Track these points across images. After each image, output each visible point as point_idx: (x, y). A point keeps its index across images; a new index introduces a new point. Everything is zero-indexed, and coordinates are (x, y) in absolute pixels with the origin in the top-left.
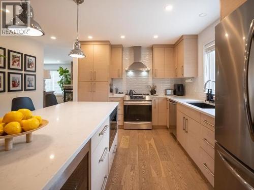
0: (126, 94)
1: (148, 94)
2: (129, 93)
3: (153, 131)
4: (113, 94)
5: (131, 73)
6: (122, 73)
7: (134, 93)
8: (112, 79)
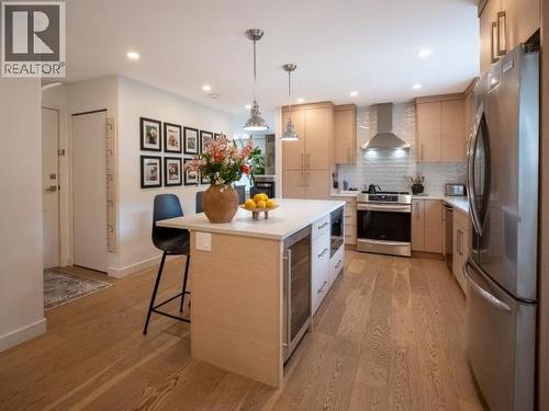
0: (363, 192)
2: (367, 190)
3: (414, 260)
4: (339, 192)
5: (372, 154)
6: (355, 155)
7: (377, 190)
8: (338, 165)
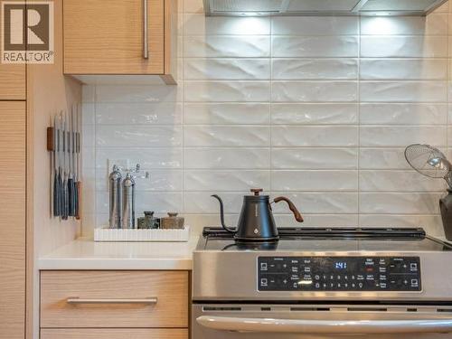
4: (80, 237)
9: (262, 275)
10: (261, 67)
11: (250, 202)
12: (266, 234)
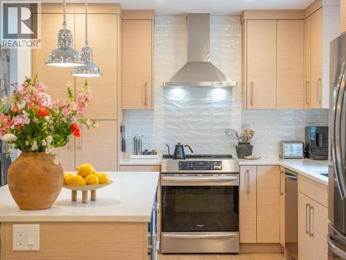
0: (165, 157)
1: (229, 157)
2: (172, 153)
7: (187, 152)
9: (180, 166)
10: (182, 104)
11: (177, 147)
12: (182, 157)
